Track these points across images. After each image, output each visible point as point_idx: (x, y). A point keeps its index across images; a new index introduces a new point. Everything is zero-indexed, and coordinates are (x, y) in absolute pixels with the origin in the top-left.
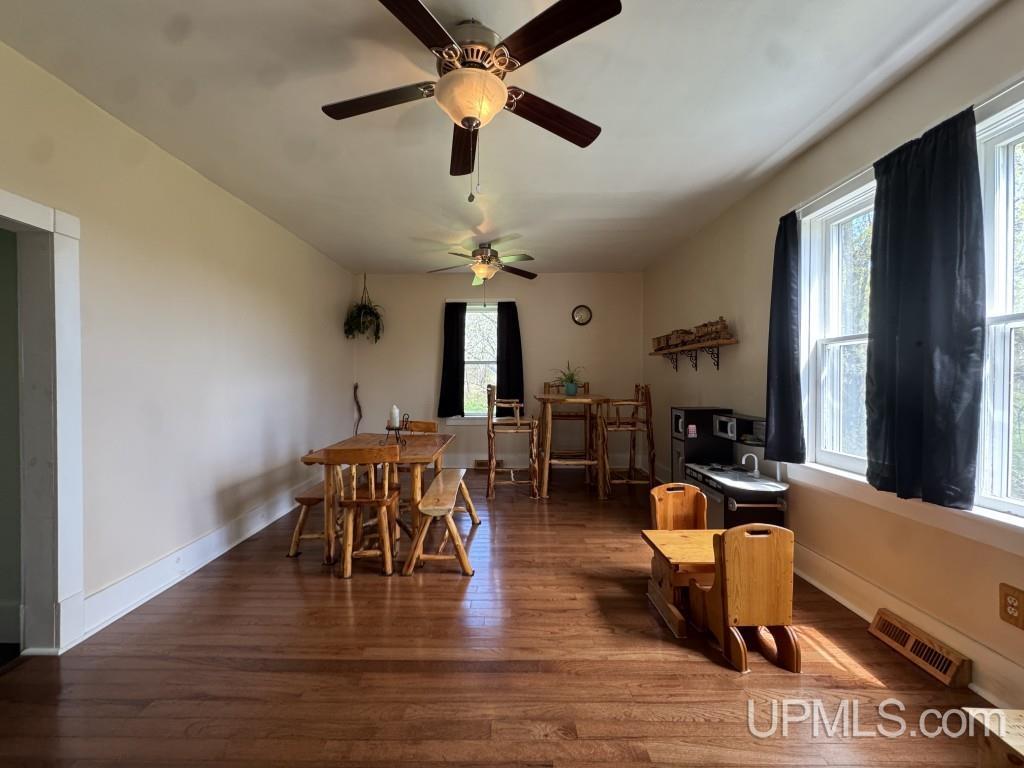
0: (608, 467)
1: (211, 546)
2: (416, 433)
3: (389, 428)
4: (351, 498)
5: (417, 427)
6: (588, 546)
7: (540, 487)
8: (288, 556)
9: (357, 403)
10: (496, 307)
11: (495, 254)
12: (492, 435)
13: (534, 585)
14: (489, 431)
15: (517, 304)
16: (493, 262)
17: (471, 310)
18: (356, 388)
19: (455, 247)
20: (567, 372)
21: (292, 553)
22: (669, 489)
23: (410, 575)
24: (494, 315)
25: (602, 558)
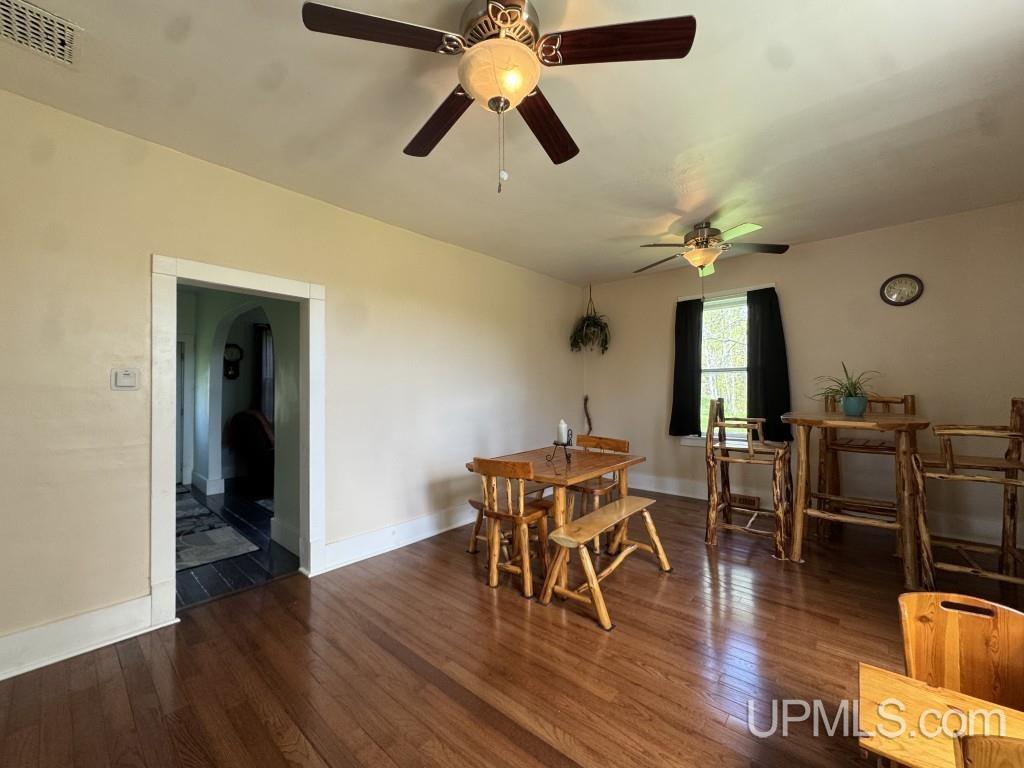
0: (925, 537)
1: (423, 527)
2: (607, 451)
3: (556, 444)
4: (493, 510)
5: (606, 444)
6: (817, 655)
7: (788, 544)
8: (468, 551)
9: (587, 415)
10: (746, 298)
11: (716, 233)
12: (712, 463)
13: (675, 675)
14: (708, 457)
15: (776, 290)
16: (714, 244)
17: (708, 307)
18: (586, 400)
19: (664, 237)
20: (845, 381)
21: (471, 550)
22: (947, 604)
23: (545, 605)
24: (744, 310)
25: (826, 682)
